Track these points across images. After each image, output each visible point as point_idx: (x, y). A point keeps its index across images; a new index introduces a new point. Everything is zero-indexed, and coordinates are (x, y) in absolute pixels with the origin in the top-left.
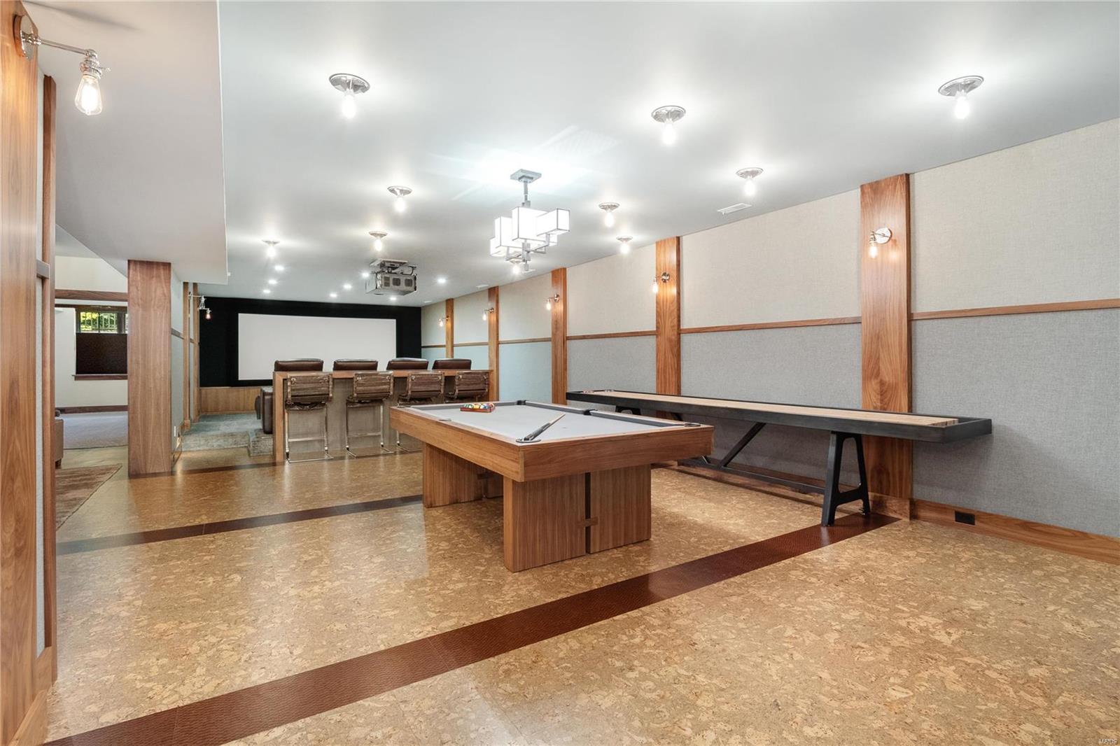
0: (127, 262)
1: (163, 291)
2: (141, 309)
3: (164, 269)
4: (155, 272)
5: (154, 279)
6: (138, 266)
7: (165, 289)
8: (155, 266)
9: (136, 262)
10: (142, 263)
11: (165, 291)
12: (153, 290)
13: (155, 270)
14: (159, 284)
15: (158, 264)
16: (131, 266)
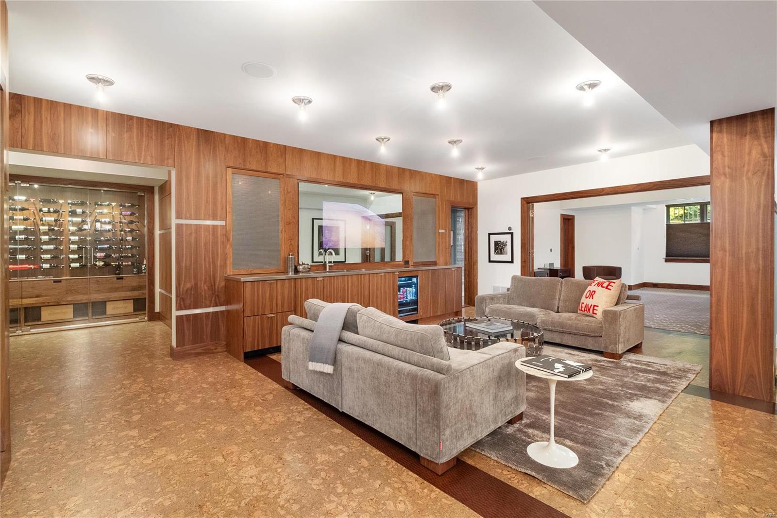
0: (709, 125)
1: (762, 150)
2: (728, 180)
3: (763, 119)
4: (749, 127)
5: (748, 137)
6: (724, 126)
7: (765, 146)
8: (749, 119)
9: (720, 121)
10: (729, 120)
11: (766, 150)
12: (747, 151)
13: (748, 124)
14: (756, 142)
15: (753, 115)
16: (715, 129)
